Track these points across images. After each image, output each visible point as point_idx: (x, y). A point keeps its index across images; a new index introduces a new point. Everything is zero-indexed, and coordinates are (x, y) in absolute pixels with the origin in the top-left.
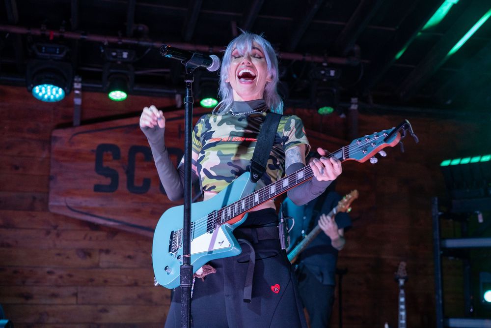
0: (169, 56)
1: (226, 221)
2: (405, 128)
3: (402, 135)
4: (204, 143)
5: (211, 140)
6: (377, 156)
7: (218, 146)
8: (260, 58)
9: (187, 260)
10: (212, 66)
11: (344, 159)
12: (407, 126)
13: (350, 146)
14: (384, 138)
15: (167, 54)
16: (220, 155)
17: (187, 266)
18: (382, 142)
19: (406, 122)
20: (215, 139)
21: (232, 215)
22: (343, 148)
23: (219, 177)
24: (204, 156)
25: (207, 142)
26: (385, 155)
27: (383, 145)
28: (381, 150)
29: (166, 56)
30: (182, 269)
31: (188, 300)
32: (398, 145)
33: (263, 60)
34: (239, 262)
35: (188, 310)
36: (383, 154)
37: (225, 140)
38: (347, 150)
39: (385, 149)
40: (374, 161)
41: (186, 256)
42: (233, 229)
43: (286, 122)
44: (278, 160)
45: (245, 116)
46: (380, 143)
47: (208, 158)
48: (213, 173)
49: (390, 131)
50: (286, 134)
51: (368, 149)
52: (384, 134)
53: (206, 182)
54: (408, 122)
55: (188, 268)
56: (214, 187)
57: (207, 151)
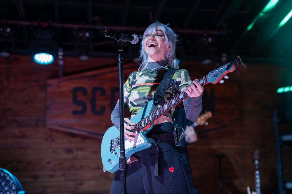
0: (108, 36)
1: (142, 129)
2: (238, 61)
3: (236, 65)
4: (132, 87)
5: (135, 85)
6: (223, 79)
7: (138, 88)
8: (161, 36)
9: (123, 154)
10: (134, 41)
11: (205, 83)
12: (238, 59)
13: (207, 76)
14: (226, 68)
15: (107, 35)
16: (139, 93)
17: (123, 158)
18: (225, 70)
19: (238, 57)
20: (137, 84)
21: (144, 125)
22: (204, 77)
23: (138, 105)
24: (130, 94)
25: (133, 86)
26: (228, 78)
27: (226, 72)
28: (225, 75)
29: (106, 36)
30: (120, 159)
31: (124, 178)
32: (234, 71)
33: (163, 37)
34: (150, 154)
35: (124, 183)
36: (227, 77)
37: (143, 85)
38: (206, 78)
39: (228, 75)
40: (222, 82)
41: (122, 152)
42: (146, 133)
43: (178, 73)
44: (173, 95)
45: (155, 70)
46: (224, 71)
47: (132, 95)
48: (135, 104)
49: (229, 64)
50: (178, 80)
51: (218, 76)
52: (226, 66)
53: (132, 108)
54: (239, 57)
55: (123, 159)
56: (135, 111)
57: (132, 92)
